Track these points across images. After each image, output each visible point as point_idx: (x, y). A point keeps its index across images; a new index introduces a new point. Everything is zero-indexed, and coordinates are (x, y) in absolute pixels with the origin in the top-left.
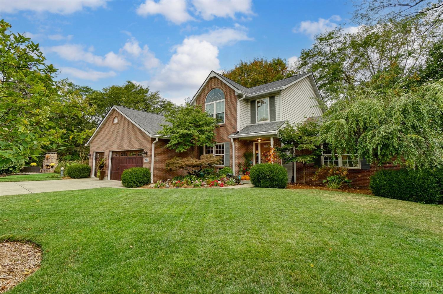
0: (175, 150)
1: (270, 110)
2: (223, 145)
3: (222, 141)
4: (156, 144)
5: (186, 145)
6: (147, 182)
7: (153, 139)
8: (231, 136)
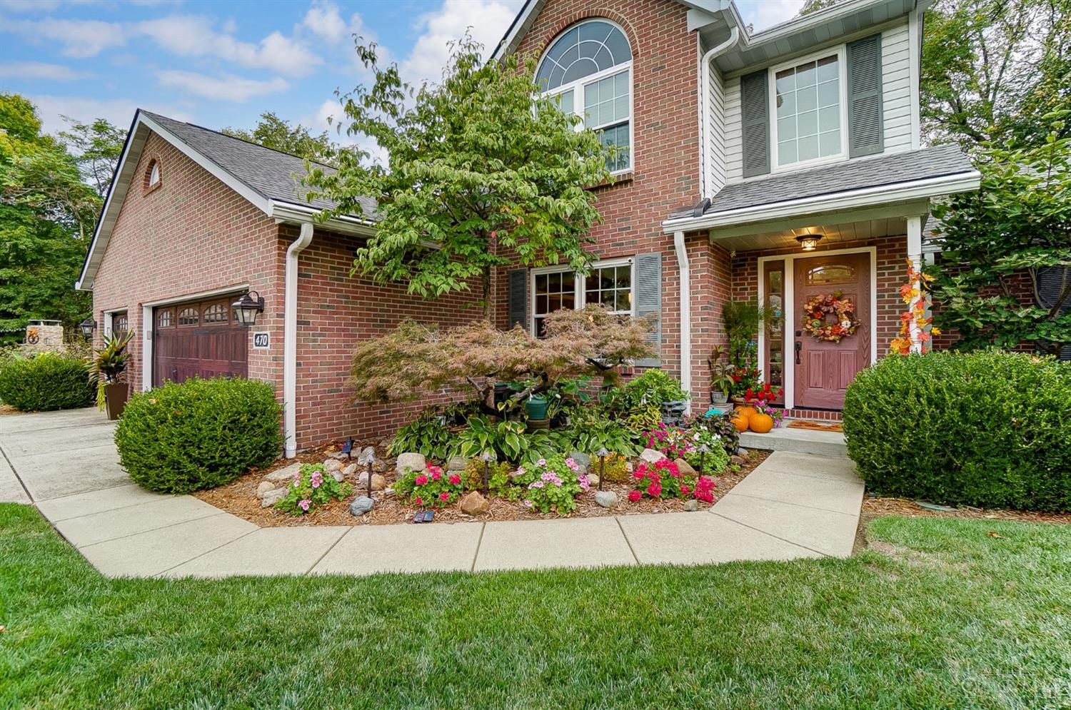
0: (404, 283)
1: (854, 106)
2: (625, 271)
3: (618, 253)
4: (303, 256)
5: (462, 259)
6: (261, 459)
7: (288, 232)
8: (678, 226)
